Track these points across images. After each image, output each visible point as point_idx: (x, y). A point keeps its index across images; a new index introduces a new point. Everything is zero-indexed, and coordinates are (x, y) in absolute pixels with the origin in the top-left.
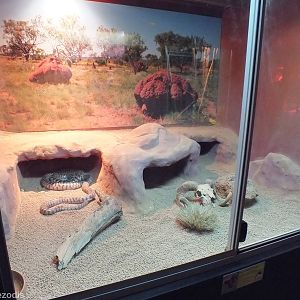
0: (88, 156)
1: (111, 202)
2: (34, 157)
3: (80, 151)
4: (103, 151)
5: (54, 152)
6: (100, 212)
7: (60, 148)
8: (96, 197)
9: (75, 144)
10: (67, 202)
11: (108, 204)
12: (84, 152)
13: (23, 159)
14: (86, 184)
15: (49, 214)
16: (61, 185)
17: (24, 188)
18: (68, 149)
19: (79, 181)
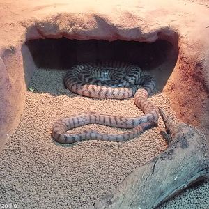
0: (153, 39)
1: (193, 142)
2: (54, 34)
3: (138, 30)
4: (183, 32)
5: (90, 27)
6: (168, 163)
7: (101, 21)
8: (160, 121)
9: (130, 16)
10: (103, 123)
11: (185, 145)
12: (145, 31)
13: (36, 35)
14: (142, 93)
15: (66, 142)
16: (98, 88)
17: (34, 86)
18: (115, 23)
19: (130, 86)
